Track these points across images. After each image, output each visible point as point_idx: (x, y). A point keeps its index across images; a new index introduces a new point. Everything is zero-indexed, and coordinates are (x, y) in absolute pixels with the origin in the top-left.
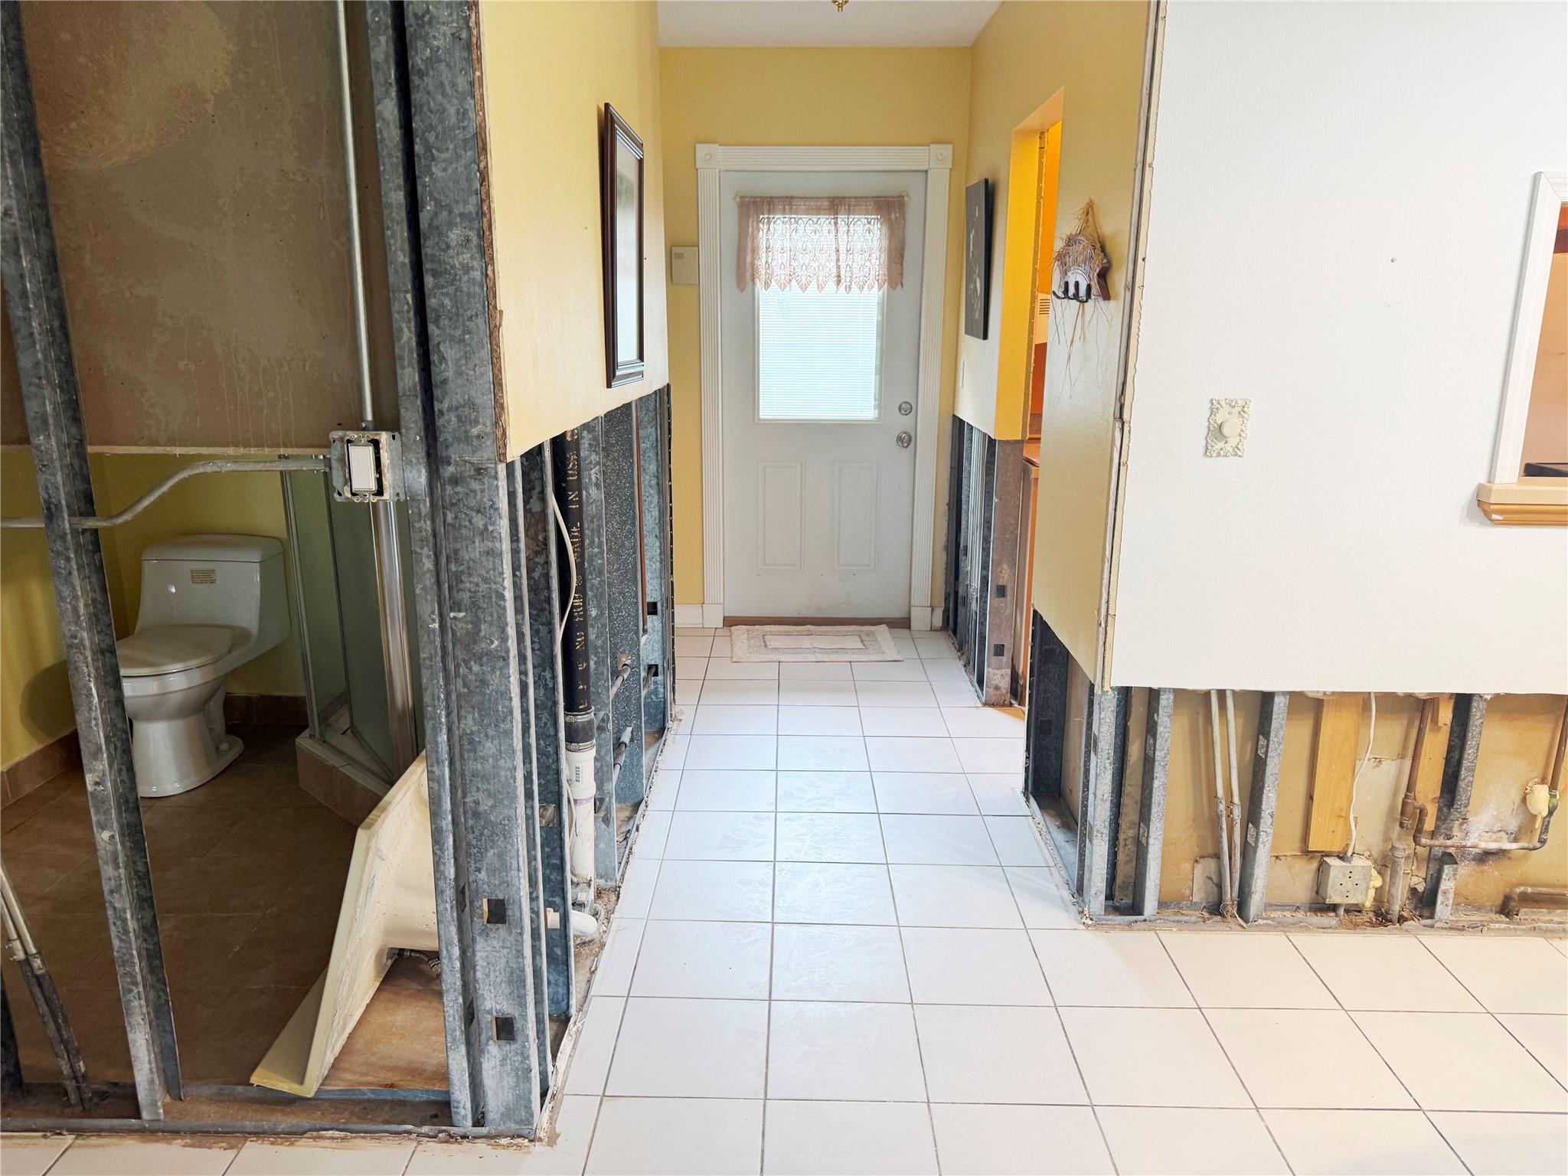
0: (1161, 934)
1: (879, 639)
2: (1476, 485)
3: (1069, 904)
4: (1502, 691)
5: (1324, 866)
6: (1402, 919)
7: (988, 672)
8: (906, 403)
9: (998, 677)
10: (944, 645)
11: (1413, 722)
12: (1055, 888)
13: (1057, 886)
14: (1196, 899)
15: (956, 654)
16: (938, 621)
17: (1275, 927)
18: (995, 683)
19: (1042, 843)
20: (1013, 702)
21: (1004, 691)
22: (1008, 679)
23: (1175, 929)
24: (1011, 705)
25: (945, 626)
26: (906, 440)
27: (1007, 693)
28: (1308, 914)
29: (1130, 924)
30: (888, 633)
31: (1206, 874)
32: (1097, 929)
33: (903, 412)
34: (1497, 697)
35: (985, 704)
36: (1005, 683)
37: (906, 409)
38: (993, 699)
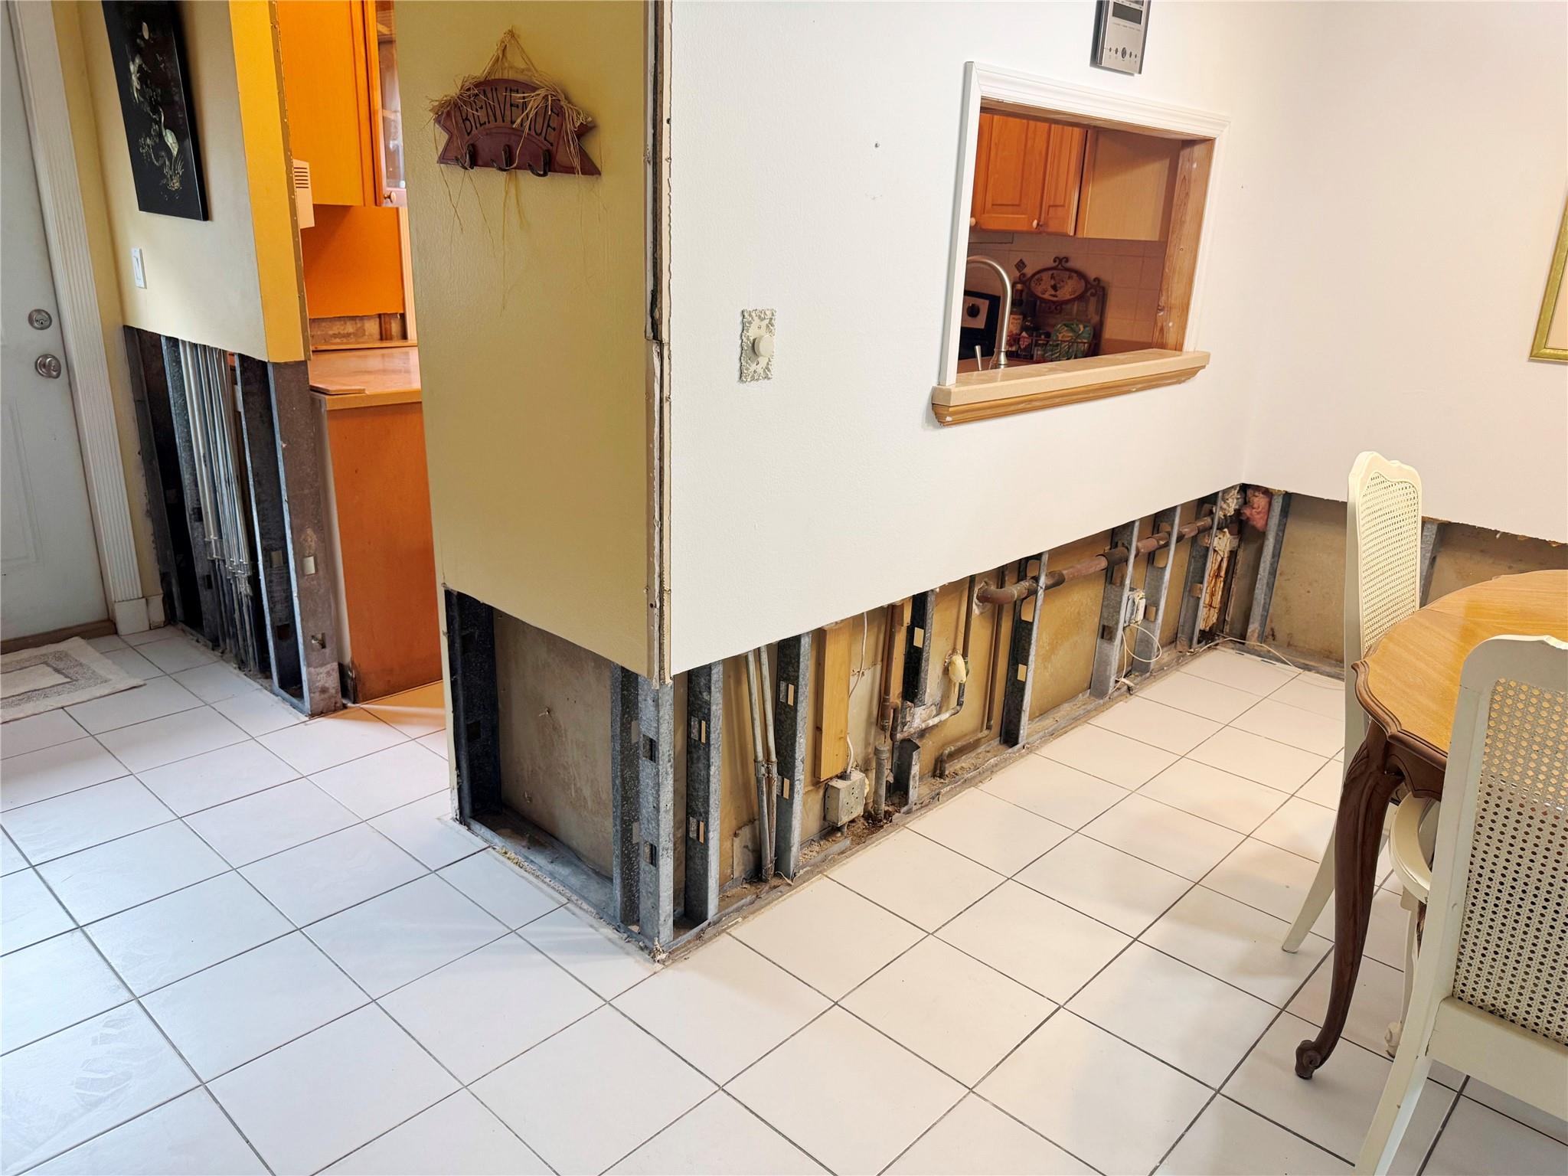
0: (734, 933)
1: (83, 661)
2: (931, 388)
3: (622, 943)
4: (946, 582)
5: (830, 791)
6: (888, 815)
7: (309, 674)
8: (39, 311)
9: (323, 675)
10: (184, 649)
11: (881, 629)
12: (591, 930)
13: (592, 926)
14: (736, 874)
15: (213, 656)
16: (158, 614)
17: (812, 871)
18: (320, 684)
19: (531, 878)
20: (345, 701)
21: (333, 691)
22: (336, 675)
23: (740, 919)
24: (345, 707)
25: (170, 619)
26: (51, 367)
27: (337, 693)
28: (822, 843)
29: (699, 937)
30: (90, 648)
31: (743, 845)
32: (674, 961)
33: (36, 324)
34: (942, 588)
35: (313, 715)
36: (332, 682)
37: (40, 320)
38: (321, 706)
